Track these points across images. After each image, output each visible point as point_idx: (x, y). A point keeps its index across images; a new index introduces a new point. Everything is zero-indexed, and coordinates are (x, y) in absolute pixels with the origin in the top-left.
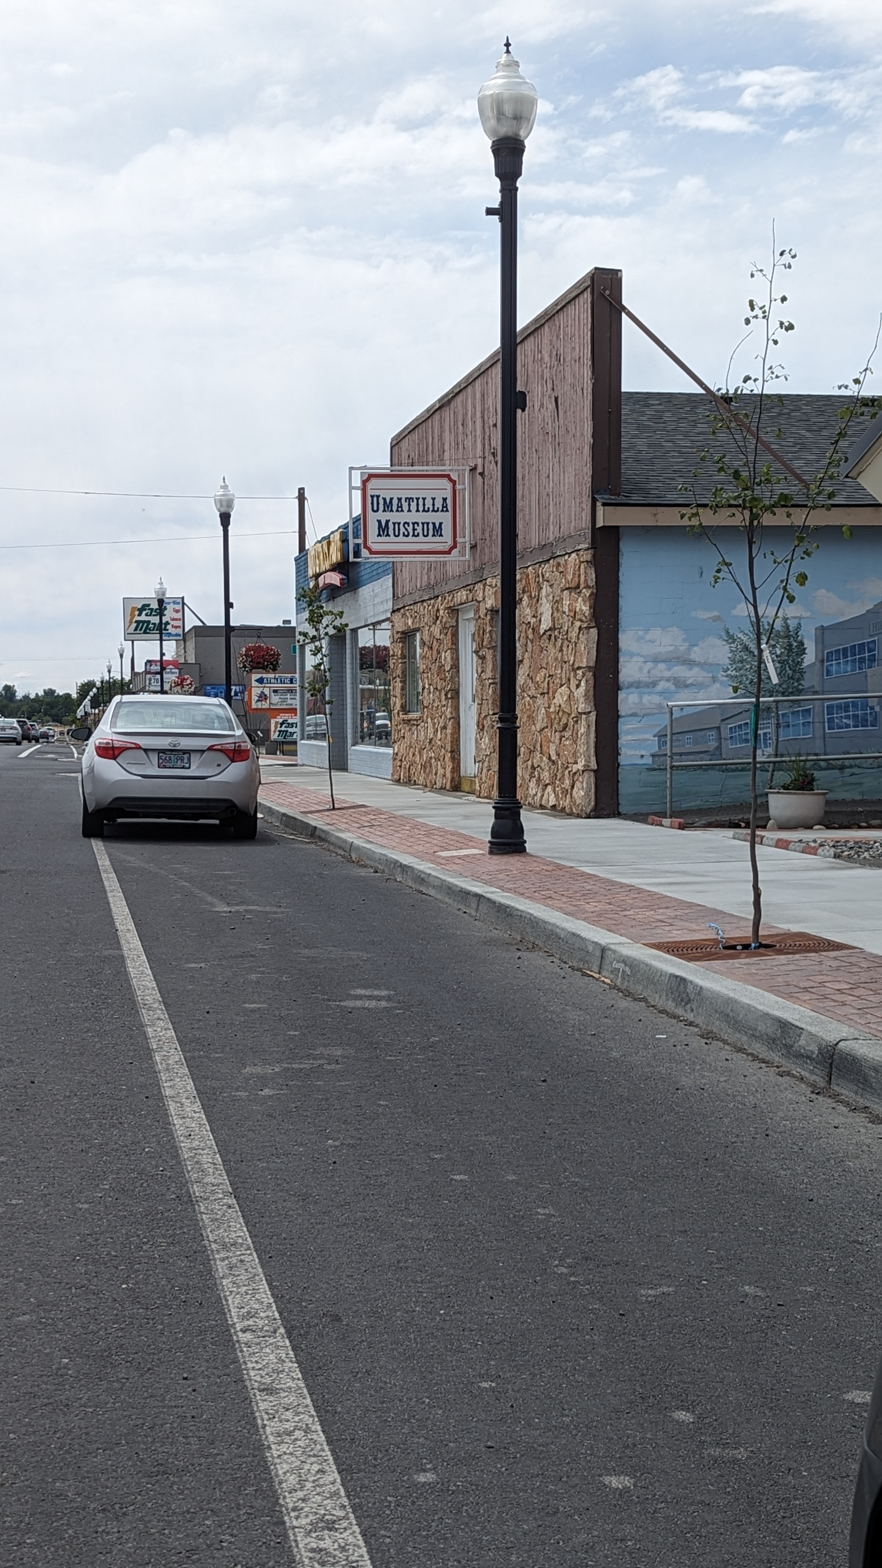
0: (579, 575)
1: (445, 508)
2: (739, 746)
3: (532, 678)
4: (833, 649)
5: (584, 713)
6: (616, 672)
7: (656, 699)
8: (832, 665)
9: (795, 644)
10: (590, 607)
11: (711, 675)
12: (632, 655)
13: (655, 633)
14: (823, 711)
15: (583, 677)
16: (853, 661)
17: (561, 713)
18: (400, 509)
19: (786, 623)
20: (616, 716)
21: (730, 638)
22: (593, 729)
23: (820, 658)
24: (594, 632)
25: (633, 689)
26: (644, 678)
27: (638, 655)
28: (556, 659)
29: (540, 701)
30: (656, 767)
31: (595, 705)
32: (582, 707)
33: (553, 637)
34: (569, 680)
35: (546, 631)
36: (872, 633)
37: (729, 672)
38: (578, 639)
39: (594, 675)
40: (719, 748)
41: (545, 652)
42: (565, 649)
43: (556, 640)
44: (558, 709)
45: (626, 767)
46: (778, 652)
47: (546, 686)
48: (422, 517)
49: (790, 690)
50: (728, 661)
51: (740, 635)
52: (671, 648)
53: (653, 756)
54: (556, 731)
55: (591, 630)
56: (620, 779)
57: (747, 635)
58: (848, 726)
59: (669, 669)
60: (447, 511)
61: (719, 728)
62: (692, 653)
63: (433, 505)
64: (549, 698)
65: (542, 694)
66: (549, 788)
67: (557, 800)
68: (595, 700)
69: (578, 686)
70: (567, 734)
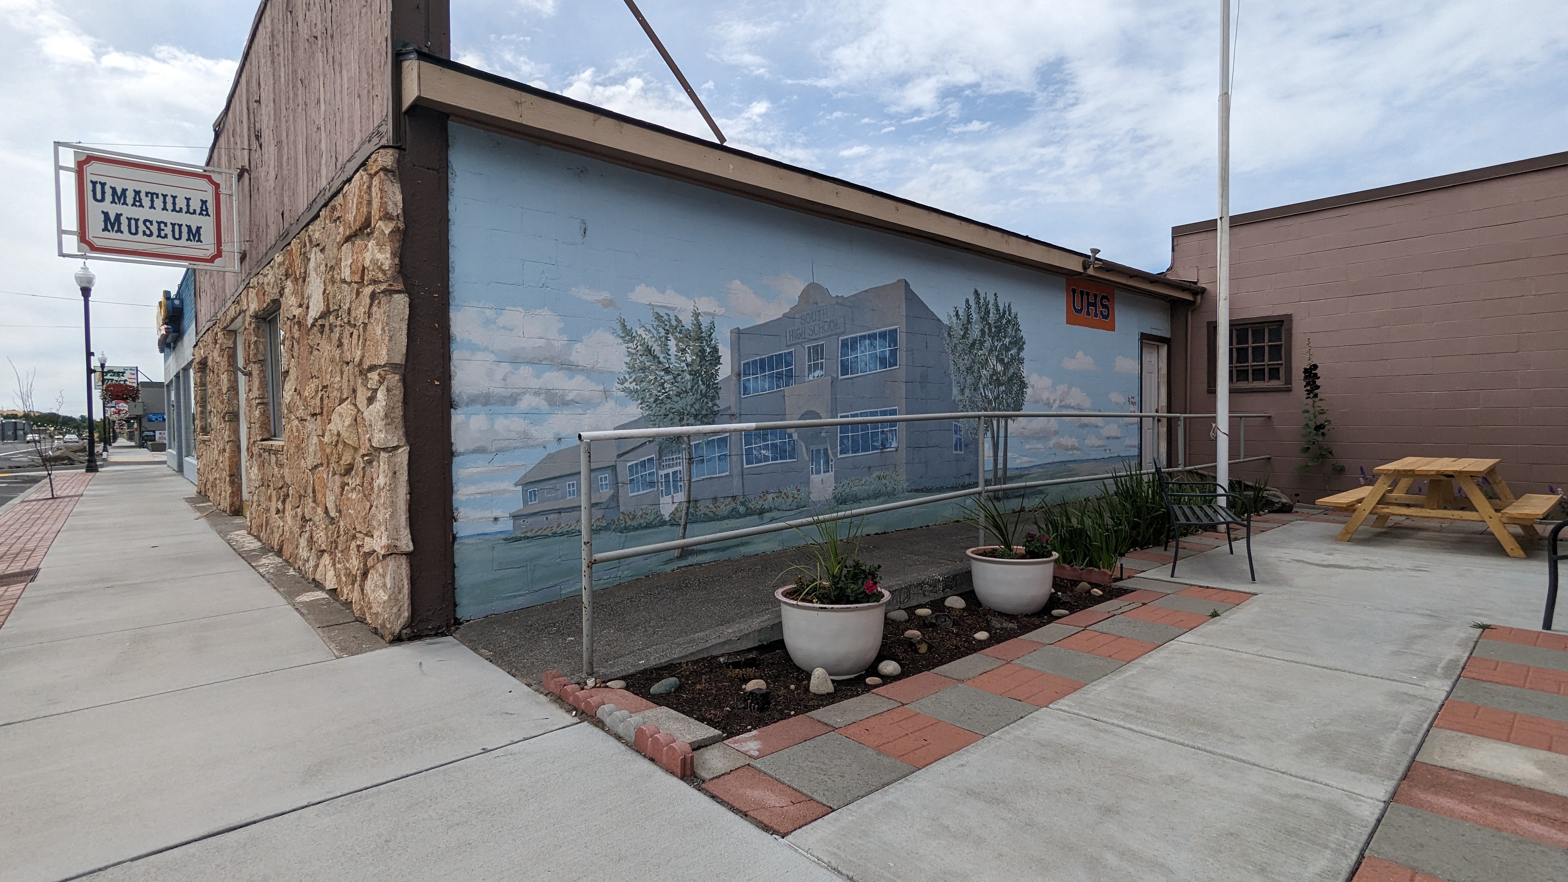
0: (370, 203)
1: (204, 210)
2: (641, 492)
3: (299, 393)
4: (750, 360)
5: (384, 449)
6: (446, 377)
7: (517, 424)
8: (749, 380)
9: (708, 350)
10: (394, 255)
11: (601, 388)
12: (474, 348)
13: (514, 316)
14: (741, 439)
15: (381, 383)
16: (771, 376)
17: (340, 447)
18: (137, 202)
19: (697, 319)
20: (447, 454)
21: (628, 335)
22: (404, 477)
23: (736, 371)
24: (401, 302)
25: (478, 407)
26: (495, 387)
27: (486, 349)
28: (332, 361)
29: (312, 425)
30: (519, 534)
31: (407, 434)
32: (379, 437)
33: (327, 328)
34: (354, 391)
35: (316, 320)
36: (789, 343)
37: (627, 385)
38: (370, 315)
39: (404, 380)
40: (615, 497)
41: (316, 353)
42: (345, 341)
43: (331, 330)
44: (335, 438)
45: (467, 541)
46: (689, 360)
47: (319, 404)
48: (170, 217)
49: (704, 412)
50: (625, 368)
51: (641, 331)
52: (541, 343)
53: (515, 517)
54: (334, 474)
55: (396, 296)
56: (456, 562)
57: (650, 331)
58: (766, 459)
59: (538, 377)
60: (208, 215)
61: (614, 468)
62: (574, 352)
63: (188, 206)
64: (323, 422)
65: (314, 415)
66: (326, 556)
67: (339, 582)
68: (405, 426)
69: (371, 400)
70: (353, 481)
